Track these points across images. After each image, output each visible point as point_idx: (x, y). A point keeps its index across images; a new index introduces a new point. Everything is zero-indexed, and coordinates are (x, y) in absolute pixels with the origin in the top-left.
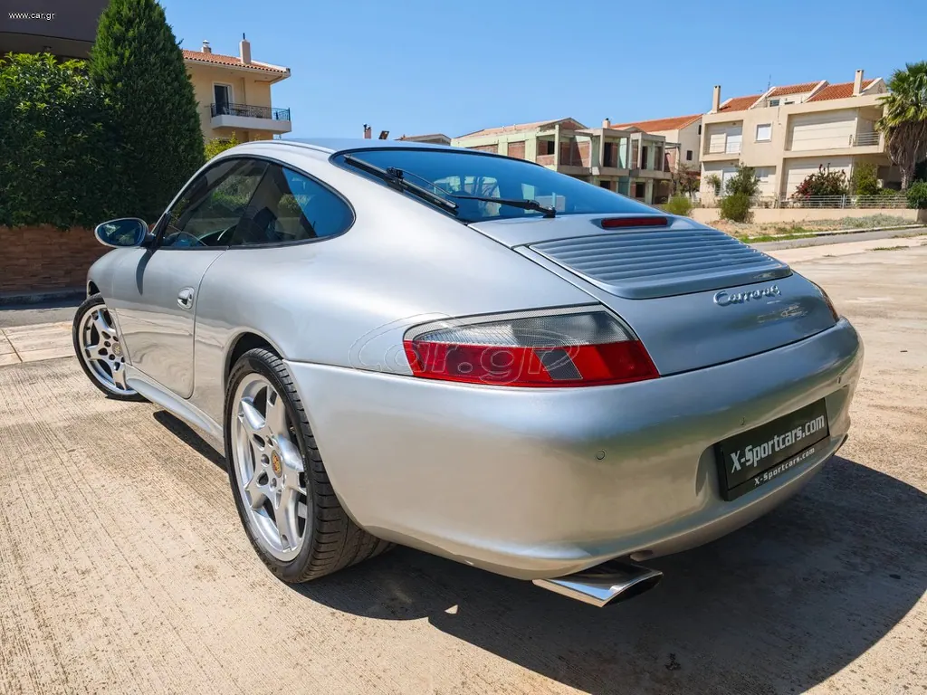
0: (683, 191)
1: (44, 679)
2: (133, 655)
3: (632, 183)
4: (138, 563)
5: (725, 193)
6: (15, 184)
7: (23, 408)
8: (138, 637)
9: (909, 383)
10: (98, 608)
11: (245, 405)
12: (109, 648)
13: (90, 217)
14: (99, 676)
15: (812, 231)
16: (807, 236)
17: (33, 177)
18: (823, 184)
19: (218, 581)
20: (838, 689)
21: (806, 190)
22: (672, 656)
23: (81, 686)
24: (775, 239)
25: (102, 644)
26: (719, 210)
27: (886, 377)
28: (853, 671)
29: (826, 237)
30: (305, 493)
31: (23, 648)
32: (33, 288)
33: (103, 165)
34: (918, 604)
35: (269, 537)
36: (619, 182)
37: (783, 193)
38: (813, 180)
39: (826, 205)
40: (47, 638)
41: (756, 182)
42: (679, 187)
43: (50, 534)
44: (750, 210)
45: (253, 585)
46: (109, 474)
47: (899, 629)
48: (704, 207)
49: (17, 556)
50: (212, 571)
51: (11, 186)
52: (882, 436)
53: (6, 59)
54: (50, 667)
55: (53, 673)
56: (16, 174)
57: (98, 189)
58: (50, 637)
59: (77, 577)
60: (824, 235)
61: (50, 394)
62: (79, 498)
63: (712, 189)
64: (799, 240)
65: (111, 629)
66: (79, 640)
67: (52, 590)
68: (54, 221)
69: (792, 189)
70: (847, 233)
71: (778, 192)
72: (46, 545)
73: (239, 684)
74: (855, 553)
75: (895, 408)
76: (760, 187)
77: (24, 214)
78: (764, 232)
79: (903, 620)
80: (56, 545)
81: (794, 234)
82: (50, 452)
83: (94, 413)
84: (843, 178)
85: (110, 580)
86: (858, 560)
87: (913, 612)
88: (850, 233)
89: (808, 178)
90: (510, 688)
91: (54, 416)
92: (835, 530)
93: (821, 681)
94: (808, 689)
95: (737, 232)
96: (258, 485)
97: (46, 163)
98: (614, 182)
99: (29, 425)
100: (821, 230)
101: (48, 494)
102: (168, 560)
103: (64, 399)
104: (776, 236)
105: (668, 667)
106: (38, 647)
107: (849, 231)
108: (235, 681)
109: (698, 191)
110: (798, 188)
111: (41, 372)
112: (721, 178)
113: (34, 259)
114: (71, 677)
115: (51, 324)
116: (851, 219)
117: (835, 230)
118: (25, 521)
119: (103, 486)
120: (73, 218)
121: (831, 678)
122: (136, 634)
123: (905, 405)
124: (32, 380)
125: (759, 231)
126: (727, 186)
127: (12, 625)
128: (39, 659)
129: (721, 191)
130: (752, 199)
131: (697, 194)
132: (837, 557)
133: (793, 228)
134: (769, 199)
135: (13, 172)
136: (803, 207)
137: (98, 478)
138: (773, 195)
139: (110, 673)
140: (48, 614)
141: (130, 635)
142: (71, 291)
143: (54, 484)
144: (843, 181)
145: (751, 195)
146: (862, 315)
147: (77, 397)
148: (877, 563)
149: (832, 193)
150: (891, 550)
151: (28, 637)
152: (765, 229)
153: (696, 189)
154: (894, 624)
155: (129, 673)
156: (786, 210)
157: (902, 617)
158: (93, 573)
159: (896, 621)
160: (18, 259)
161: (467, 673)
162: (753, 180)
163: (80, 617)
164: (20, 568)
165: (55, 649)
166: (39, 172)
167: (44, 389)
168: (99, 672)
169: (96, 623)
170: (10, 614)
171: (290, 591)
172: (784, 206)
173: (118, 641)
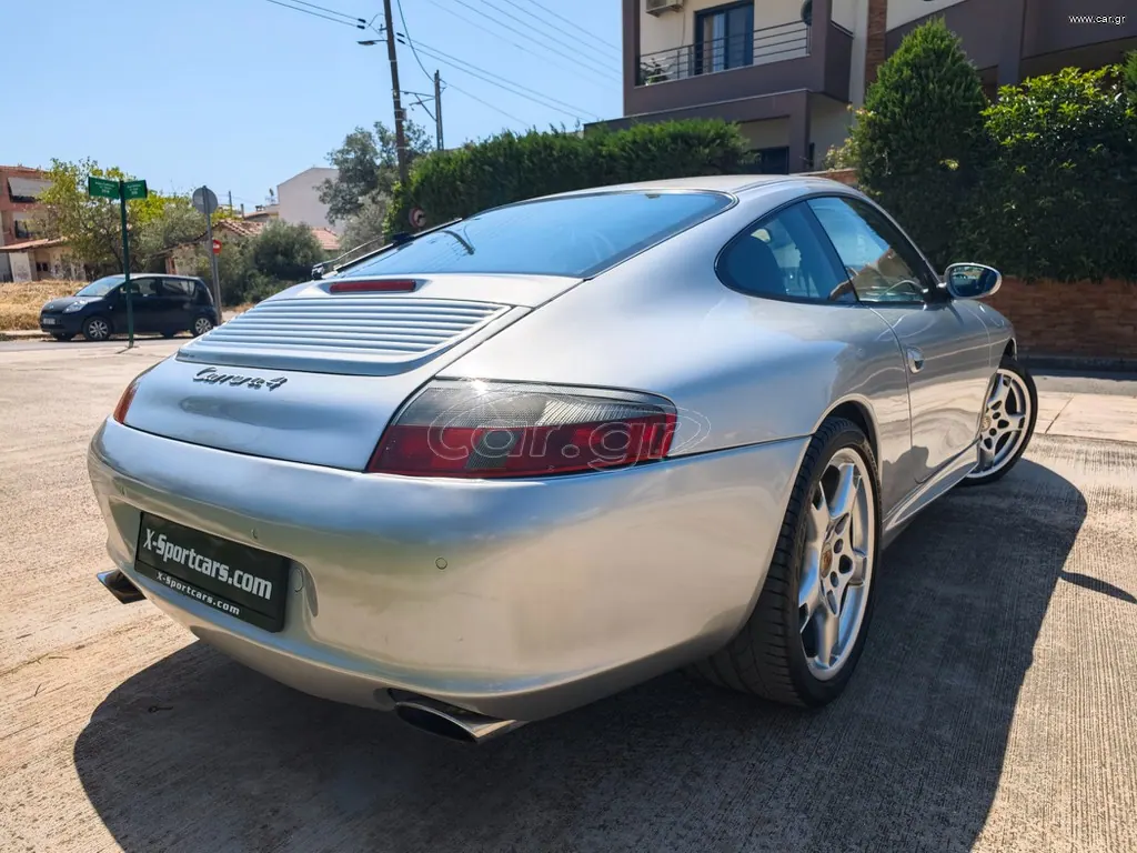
6: (984, 231)
13: (1063, 267)
17: (1004, 222)
33: (1094, 200)
53: (1023, 87)
97: (1021, 204)
166: (1011, 214)
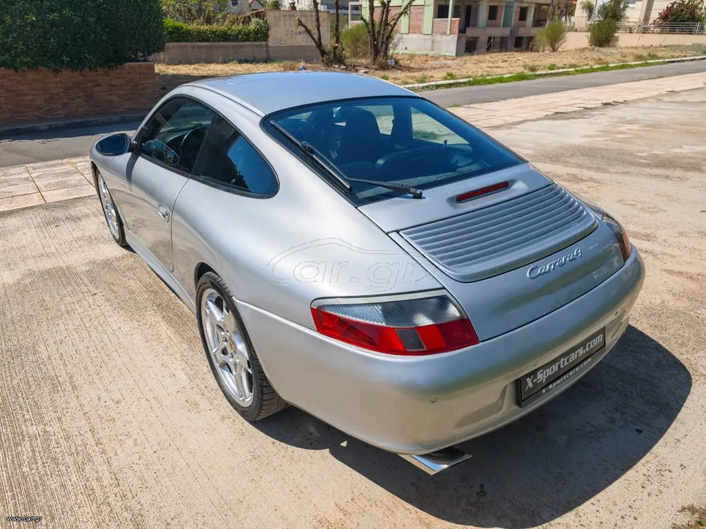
0: (560, 15)
1: (105, 483)
2: (155, 468)
3: (517, 7)
4: (150, 397)
5: (597, 18)
6: (15, 35)
7: (54, 251)
8: (157, 455)
9: (698, 247)
10: (130, 431)
11: (210, 303)
12: (141, 462)
13: (76, 61)
14: (136, 482)
15: (665, 58)
16: (659, 63)
17: (28, 29)
18: (682, 11)
19: (201, 413)
20: (580, 516)
21: (667, 16)
22: (482, 486)
23: (128, 489)
24: (632, 66)
25: (135, 458)
26: (589, 34)
27: (683, 240)
28: (592, 504)
29: (676, 63)
30: (251, 372)
31: (89, 460)
32: (41, 119)
33: (81, 17)
34: (648, 455)
35: (231, 386)
36: (506, 7)
37: (646, 19)
38: (675, 7)
39: (682, 32)
40: (102, 453)
41: (625, 7)
42: (557, 12)
43: (92, 369)
44: (616, 35)
45: (223, 418)
46: (122, 318)
47: (631, 474)
48: (576, 31)
49: (74, 387)
50: (196, 405)
51: (13, 37)
52: (663, 302)
54: (107, 474)
55: (109, 479)
56: (14, 26)
57: (78, 37)
58: (103, 452)
59: (114, 406)
60: (674, 62)
61: (71, 238)
62: (106, 339)
63: (585, 14)
64: (652, 67)
65: (140, 448)
66: (121, 455)
67: (99, 416)
68: (49, 65)
69: (654, 15)
70: (694, 60)
71: (642, 18)
72: (90, 379)
73: (220, 492)
74: (616, 410)
75: (680, 273)
76: (628, 13)
77: (26, 60)
78: (623, 59)
79: (634, 467)
80: (96, 378)
81: (649, 61)
82: (81, 295)
83: (105, 258)
84: (700, 6)
85: (134, 408)
86: (617, 415)
87: (643, 461)
88: (698, 60)
89: (670, 5)
90: (380, 504)
91: (78, 259)
92: (608, 389)
93: (571, 510)
94: (561, 515)
95: (600, 59)
96: (222, 355)
97: (37, 16)
98: (502, 7)
99: (61, 268)
100: (673, 57)
101: (85, 334)
102: (169, 394)
103: (81, 243)
104: (633, 63)
105: (478, 494)
106: (98, 459)
107: (696, 57)
108: (217, 490)
109: (573, 15)
110: (660, 14)
111: (60, 214)
112: (594, 4)
113: (38, 95)
114: (121, 482)
115: (60, 161)
116: (701, 45)
117: (685, 56)
118: (74, 358)
119: (120, 328)
120: (63, 62)
121: (577, 508)
122: (155, 452)
123: (688, 270)
124: (56, 222)
125: (620, 59)
126: (599, 12)
127: (80, 443)
128: (100, 468)
129: (593, 16)
130: (619, 24)
131: (572, 18)
132: (604, 413)
133: (649, 55)
134: (634, 24)
135: (12, 26)
136: (661, 33)
137: (116, 321)
138: (637, 20)
139: (143, 481)
140: (101, 434)
141: (151, 452)
142: (69, 122)
143: (87, 325)
144: (701, 9)
145: (618, 20)
146: (682, 167)
147: (91, 241)
148: (629, 419)
149: (689, 19)
150: (641, 408)
151: (91, 451)
152: (625, 56)
153: (571, 13)
154: (628, 469)
155: (154, 482)
156: (647, 35)
157: (634, 464)
158: (123, 404)
159: (630, 467)
160: (26, 95)
161: (355, 491)
162: (622, 6)
163: (120, 437)
164: (77, 397)
165: (108, 461)
166: (32, 24)
167: (66, 232)
168: (136, 479)
169: (130, 442)
170: (77, 434)
171: (247, 424)
172: (645, 31)
173: (145, 458)
